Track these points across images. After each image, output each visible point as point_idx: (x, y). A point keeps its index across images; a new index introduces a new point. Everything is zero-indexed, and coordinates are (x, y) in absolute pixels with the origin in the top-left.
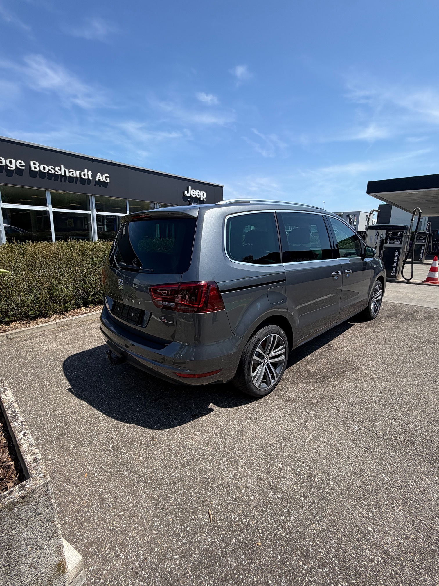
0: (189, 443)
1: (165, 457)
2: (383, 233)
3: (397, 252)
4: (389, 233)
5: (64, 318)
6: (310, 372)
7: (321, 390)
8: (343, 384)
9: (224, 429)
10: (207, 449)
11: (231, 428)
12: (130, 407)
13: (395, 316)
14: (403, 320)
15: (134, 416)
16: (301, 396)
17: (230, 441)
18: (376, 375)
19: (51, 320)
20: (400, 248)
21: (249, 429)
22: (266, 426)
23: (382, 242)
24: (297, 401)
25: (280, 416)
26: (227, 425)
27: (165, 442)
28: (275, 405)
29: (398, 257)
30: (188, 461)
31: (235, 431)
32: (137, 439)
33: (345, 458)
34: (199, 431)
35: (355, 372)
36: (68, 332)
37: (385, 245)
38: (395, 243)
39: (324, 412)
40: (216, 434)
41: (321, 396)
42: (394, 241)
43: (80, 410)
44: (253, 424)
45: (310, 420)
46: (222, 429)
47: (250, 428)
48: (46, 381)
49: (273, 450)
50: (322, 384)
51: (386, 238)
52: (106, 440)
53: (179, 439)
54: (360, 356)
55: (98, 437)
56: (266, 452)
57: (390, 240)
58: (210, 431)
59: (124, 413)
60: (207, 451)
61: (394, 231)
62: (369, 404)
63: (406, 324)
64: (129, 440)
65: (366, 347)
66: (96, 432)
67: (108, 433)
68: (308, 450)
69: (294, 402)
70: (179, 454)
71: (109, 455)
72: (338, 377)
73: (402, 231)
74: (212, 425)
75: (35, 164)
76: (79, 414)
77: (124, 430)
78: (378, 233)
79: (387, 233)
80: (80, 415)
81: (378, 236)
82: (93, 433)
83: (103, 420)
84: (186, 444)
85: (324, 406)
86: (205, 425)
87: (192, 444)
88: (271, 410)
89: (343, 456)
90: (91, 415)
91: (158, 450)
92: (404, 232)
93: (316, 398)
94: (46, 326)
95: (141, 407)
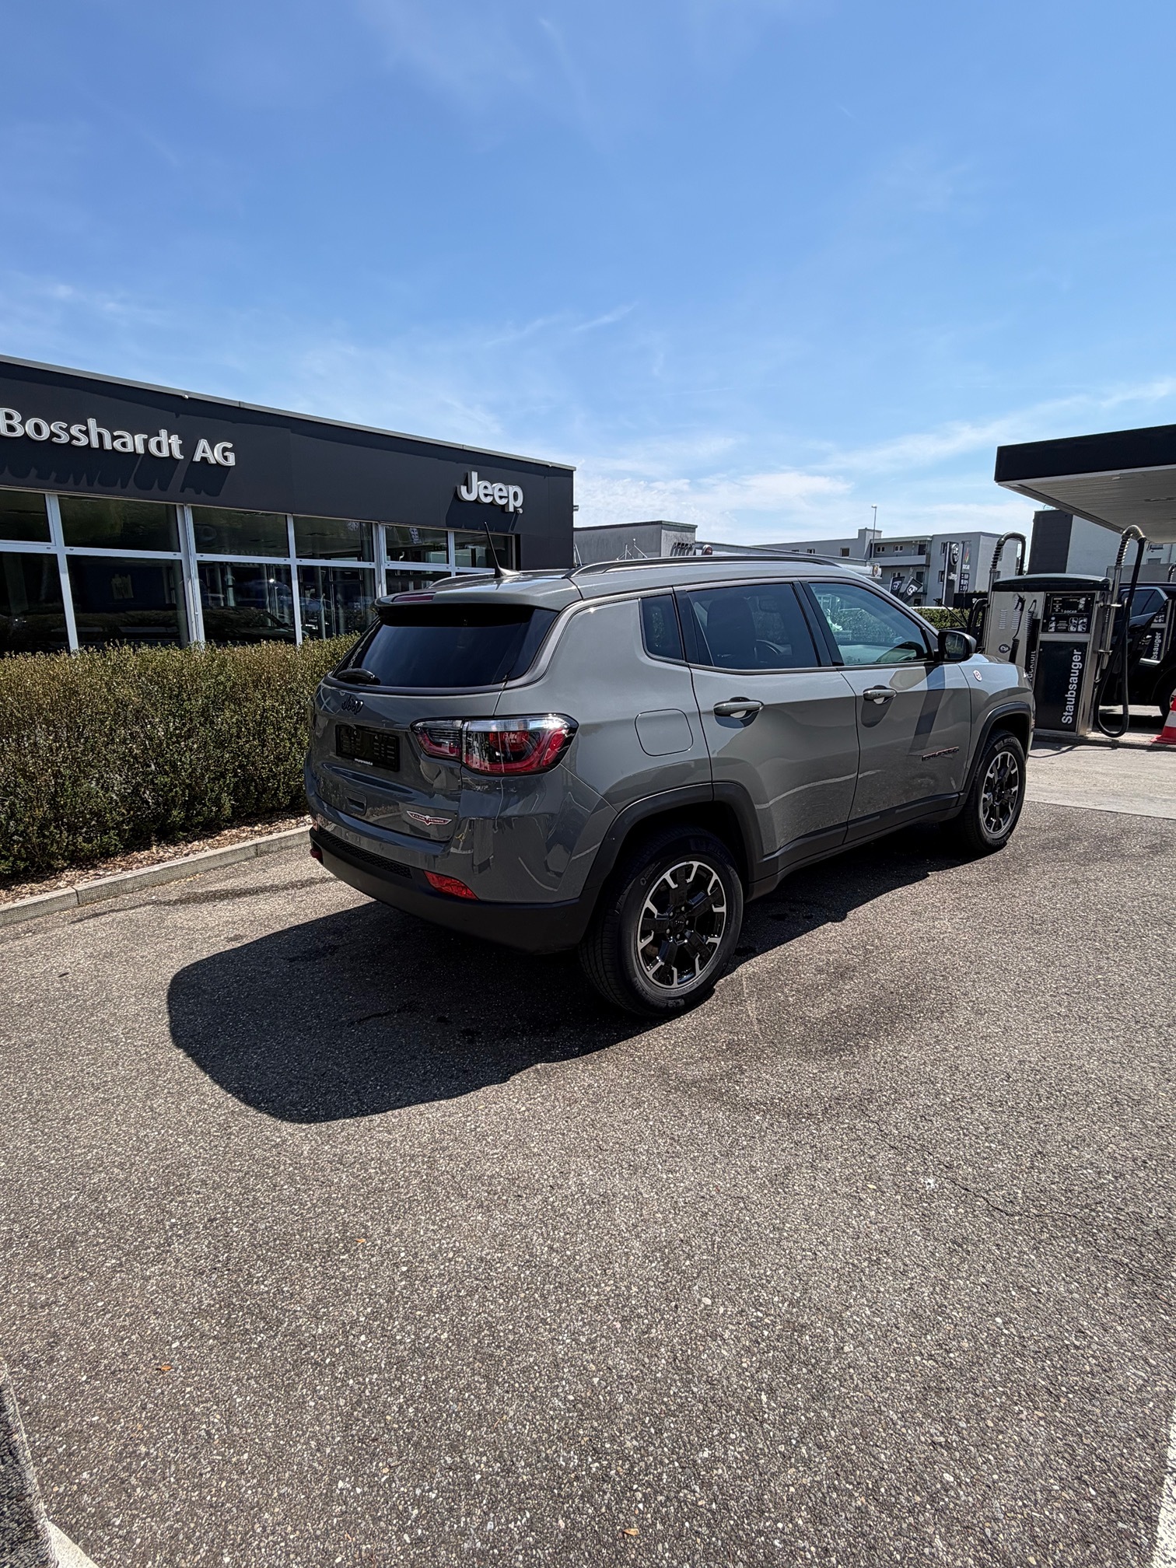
0: (448, 1244)
1: (376, 1288)
2: (1035, 601)
3: (1076, 658)
4: (1055, 602)
5: (99, 877)
6: (809, 1021)
7: (837, 1076)
8: (901, 1053)
9: (551, 1199)
10: (500, 1259)
11: (572, 1195)
12: (284, 1141)
13: (1064, 845)
14: (1086, 859)
15: (295, 1168)
16: (779, 1093)
17: (566, 1234)
18: (999, 1026)
19: (60, 884)
20: (1085, 644)
21: (625, 1197)
22: (672, 1185)
23: (1034, 625)
24: (767, 1107)
25: (714, 1156)
26: (560, 1187)
27: (379, 1242)
28: (703, 1124)
29: (1081, 671)
30: (442, 1297)
31: (585, 1205)
32: (297, 1237)
33: (894, 1273)
34: (481, 1206)
35: (937, 1018)
36: (110, 919)
37: (1043, 637)
38: (1072, 629)
39: (842, 1139)
40: (528, 1215)
41: (835, 1094)
42: (1067, 623)
43: (136, 1155)
44: (634, 1182)
45: (799, 1166)
46: (545, 1200)
47: (626, 1193)
48: (41, 1069)
49: (689, 1257)
50: (841, 1056)
51: (1046, 616)
52: (210, 1243)
53: (422, 1233)
54: (958, 971)
55: (187, 1233)
56: (668, 1263)
57: (1057, 621)
58: (510, 1206)
59: (264, 1160)
60: (498, 1265)
61: (1069, 595)
62: (972, 1112)
63: (1095, 870)
64: (275, 1240)
65: (977, 941)
66: (179, 1219)
67: (215, 1219)
68: (791, 1252)
69: (758, 1113)
70: (417, 1276)
71: (215, 1287)
72: (889, 1035)
73: (1089, 594)
74: (518, 1186)
76: (132, 1165)
77: (263, 1209)
78: (1022, 600)
79: (1047, 600)
80: (136, 1170)
81: (1022, 610)
82: (173, 1220)
83: (204, 1183)
84: (440, 1247)
85: (843, 1123)
86: (499, 1188)
87: (457, 1244)
88: (692, 1140)
89: (886, 1268)
90: (168, 1166)
91: (358, 1266)
92: (1097, 598)
93: (821, 1098)
94: (47, 901)
95: (316, 1141)
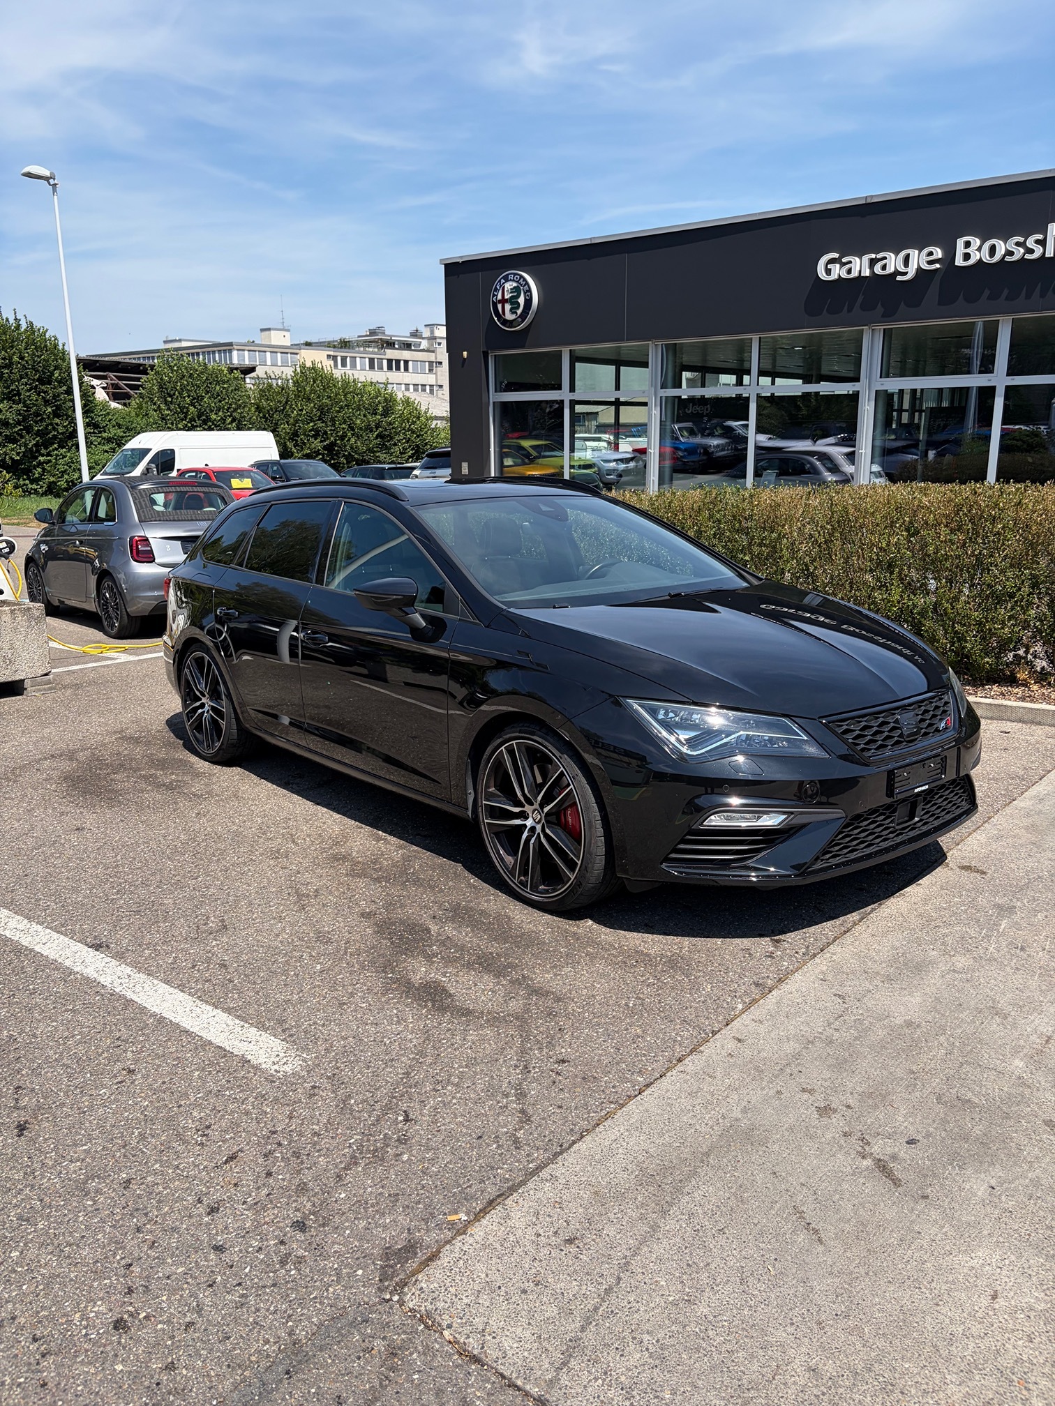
75: (968, 244)
